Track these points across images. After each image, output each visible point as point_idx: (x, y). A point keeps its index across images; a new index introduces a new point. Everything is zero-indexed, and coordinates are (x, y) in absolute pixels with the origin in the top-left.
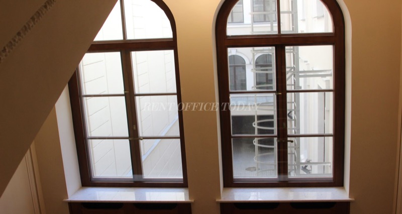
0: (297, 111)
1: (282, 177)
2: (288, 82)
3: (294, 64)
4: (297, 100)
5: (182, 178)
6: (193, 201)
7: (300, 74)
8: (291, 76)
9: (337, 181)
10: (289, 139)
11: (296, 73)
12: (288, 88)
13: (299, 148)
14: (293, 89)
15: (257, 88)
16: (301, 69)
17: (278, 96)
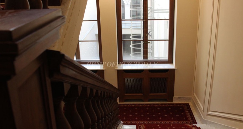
0: (153, 30)
1: (145, 60)
2: (148, 15)
3: (152, 6)
4: (153, 25)
5: (99, 59)
6: (105, 69)
7: (155, 11)
8: (150, 12)
9: (170, 61)
10: (148, 41)
11: (153, 11)
12: (149, 18)
13: (153, 49)
14: (151, 19)
15: (132, 18)
16: (155, 9)
17: (144, 22)
